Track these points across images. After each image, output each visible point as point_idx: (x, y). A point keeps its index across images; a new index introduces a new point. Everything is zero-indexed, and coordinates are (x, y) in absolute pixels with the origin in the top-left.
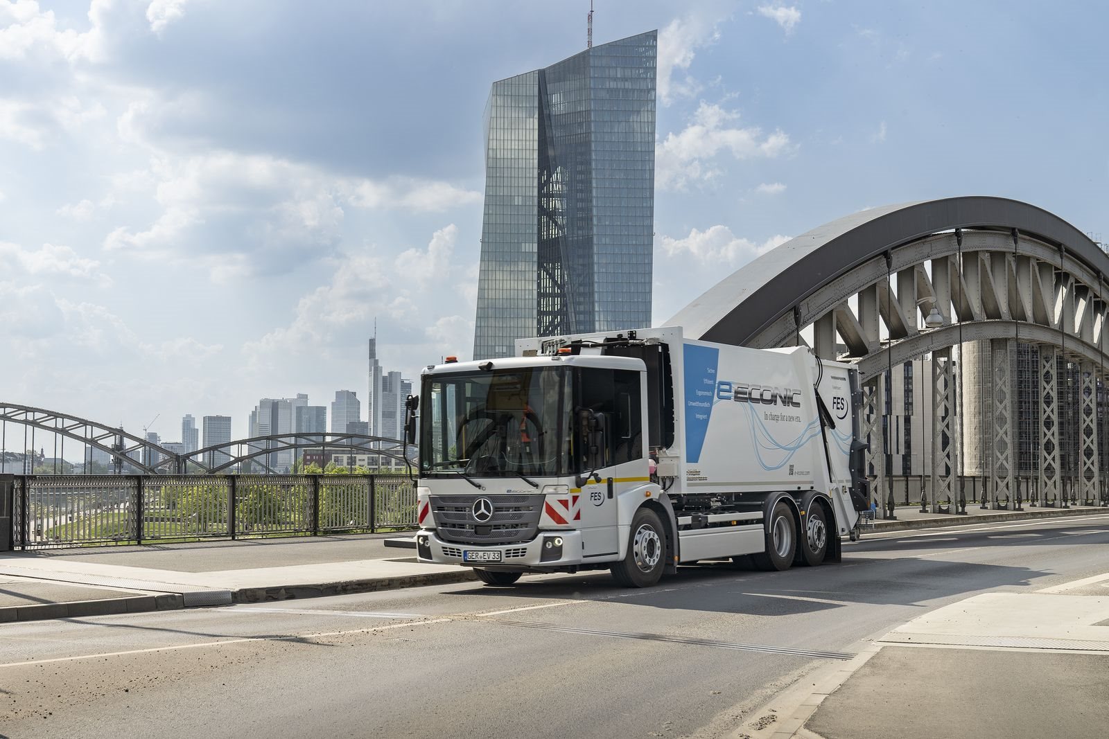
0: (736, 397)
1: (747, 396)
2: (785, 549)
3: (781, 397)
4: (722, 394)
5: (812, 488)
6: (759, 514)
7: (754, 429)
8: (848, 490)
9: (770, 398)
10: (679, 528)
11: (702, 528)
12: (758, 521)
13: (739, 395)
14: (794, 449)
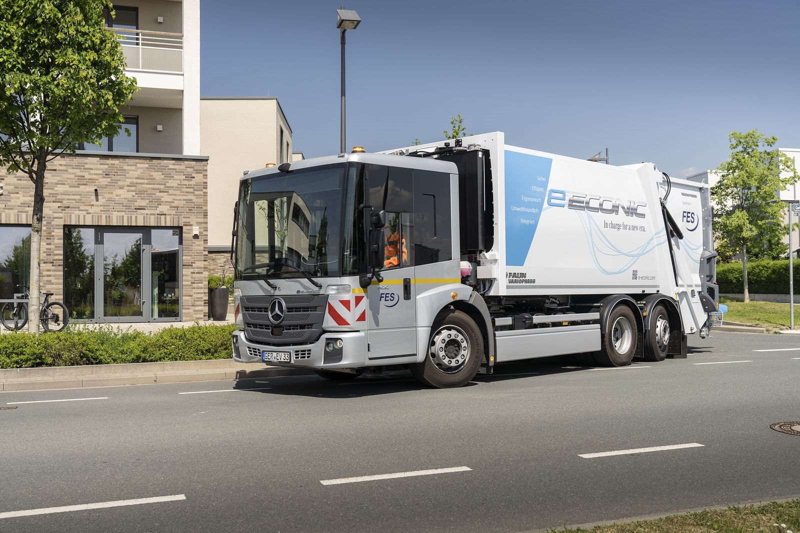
0: (569, 205)
1: (584, 205)
2: (624, 346)
3: (623, 208)
4: (553, 201)
5: (658, 291)
6: (596, 316)
7: (591, 235)
8: (696, 294)
9: (610, 208)
10: (497, 328)
11: (526, 329)
12: (595, 322)
13: (574, 204)
14: (638, 256)
